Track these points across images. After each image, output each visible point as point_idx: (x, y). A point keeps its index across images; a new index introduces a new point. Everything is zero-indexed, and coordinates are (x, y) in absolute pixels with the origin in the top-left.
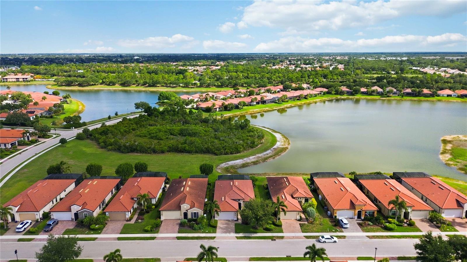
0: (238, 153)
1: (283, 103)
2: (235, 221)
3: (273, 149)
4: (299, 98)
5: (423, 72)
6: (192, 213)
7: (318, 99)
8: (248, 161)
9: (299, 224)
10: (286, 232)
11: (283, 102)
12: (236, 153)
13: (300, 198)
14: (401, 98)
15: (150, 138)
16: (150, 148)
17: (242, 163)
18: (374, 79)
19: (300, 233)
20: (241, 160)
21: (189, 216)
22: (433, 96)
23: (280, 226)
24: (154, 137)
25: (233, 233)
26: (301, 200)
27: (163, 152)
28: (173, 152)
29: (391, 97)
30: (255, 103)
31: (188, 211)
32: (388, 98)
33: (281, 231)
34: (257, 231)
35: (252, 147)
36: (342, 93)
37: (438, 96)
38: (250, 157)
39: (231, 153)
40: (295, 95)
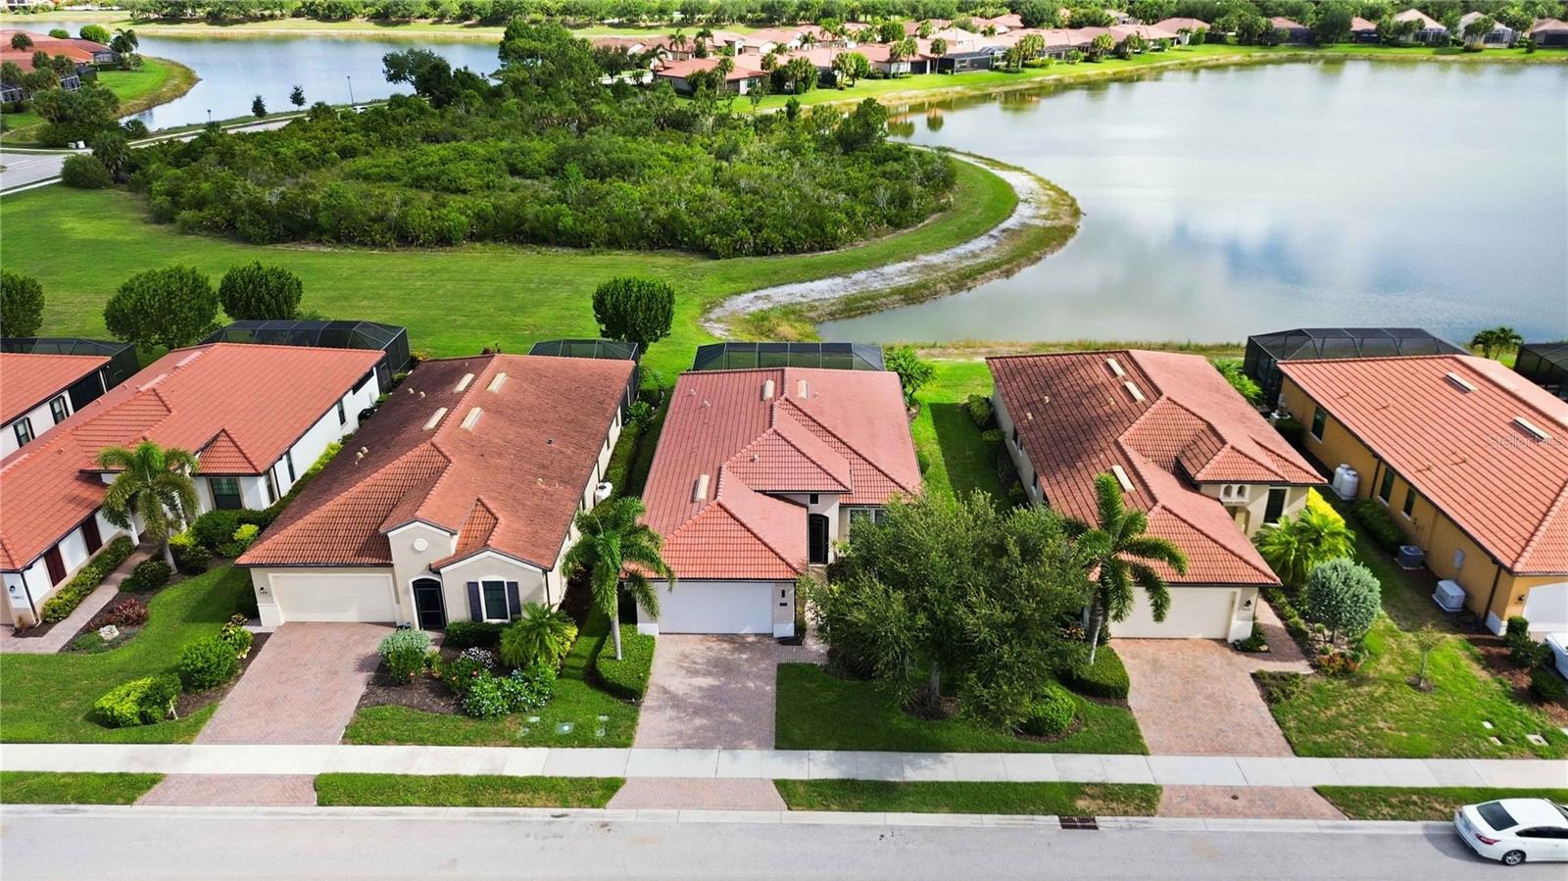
0: (822, 250)
1: (1027, 69)
2: (784, 641)
3: (1004, 231)
4: (1090, 53)
6: (472, 587)
7: (1168, 60)
8: (877, 285)
9: (1253, 676)
10: (1168, 751)
11: (1024, 65)
12: (811, 250)
13: (1235, 488)
15: (411, 186)
16: (380, 219)
17: (842, 293)
19: (1279, 755)
20: (839, 280)
21: (456, 610)
23: (1110, 692)
24: (428, 178)
25: (761, 745)
26: (1246, 499)
27: (444, 240)
28: (495, 240)
30: (906, 68)
31: (442, 571)
32: (1466, 58)
33: (1128, 741)
34: (943, 735)
35: (896, 224)
36: (1268, 39)
38: (884, 266)
39: (791, 249)
40: (1074, 43)
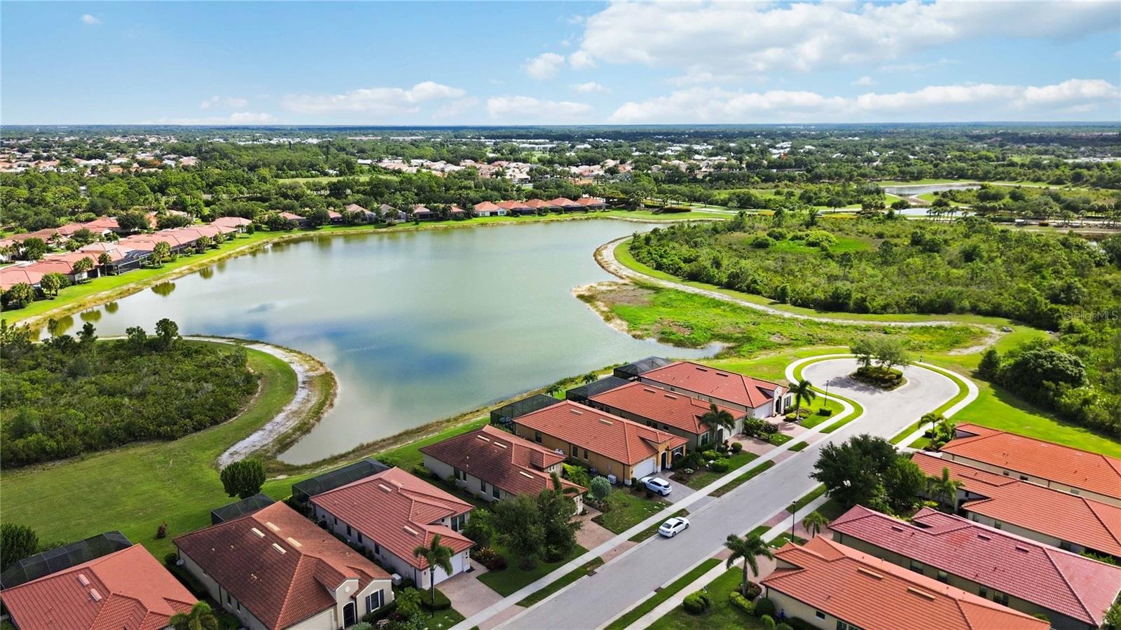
0: (231, 418)
1: (165, 264)
2: (468, 571)
3: (304, 383)
4: (199, 247)
5: (385, 168)
6: (368, 598)
7: (242, 245)
8: (283, 430)
9: (592, 520)
10: (593, 547)
11: (163, 262)
12: (226, 419)
14: (415, 227)
17: (271, 439)
18: (323, 188)
19: (615, 536)
20: (261, 432)
21: (360, 611)
22: (470, 218)
25: (499, 598)
29: (395, 225)
30: (85, 275)
31: (356, 597)
32: (391, 229)
33: (584, 550)
34: (540, 571)
35: (250, 392)
36: (287, 226)
37: (476, 216)
38: (273, 418)
39: (215, 422)
40: (184, 241)
